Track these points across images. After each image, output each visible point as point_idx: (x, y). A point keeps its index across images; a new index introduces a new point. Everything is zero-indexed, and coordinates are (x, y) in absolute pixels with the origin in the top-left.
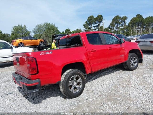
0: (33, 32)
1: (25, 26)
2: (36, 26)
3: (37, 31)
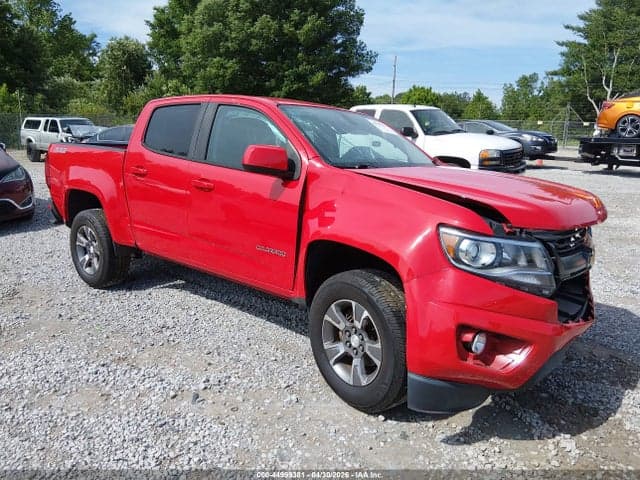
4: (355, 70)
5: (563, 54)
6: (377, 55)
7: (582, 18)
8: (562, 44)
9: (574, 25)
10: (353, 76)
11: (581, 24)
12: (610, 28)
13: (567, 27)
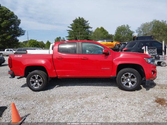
0: (137, 32)
1: (128, 26)
2: (141, 25)
3: (141, 30)
4: (19, 35)
5: (68, 33)
6: (25, 31)
7: (71, 25)
8: (68, 31)
9: (70, 27)
10: (18, 37)
11: (71, 26)
12: (77, 27)
13: (68, 27)
